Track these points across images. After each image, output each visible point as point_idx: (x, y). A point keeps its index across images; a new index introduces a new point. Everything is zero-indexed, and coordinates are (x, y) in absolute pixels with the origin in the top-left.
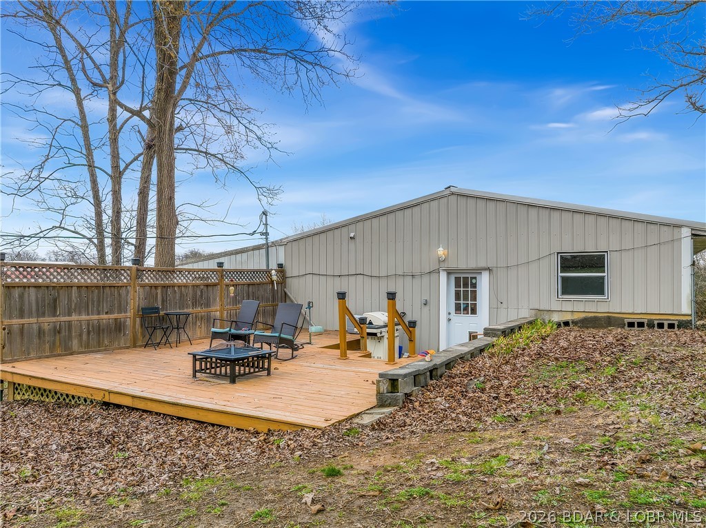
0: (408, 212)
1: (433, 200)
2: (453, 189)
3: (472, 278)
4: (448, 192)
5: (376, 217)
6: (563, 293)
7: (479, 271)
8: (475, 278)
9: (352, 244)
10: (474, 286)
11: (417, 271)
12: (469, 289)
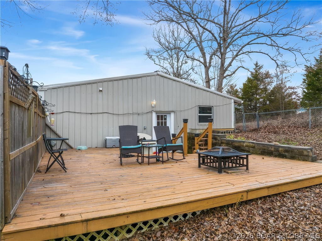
0: (135, 80)
1: (148, 76)
2: (158, 73)
3: (165, 116)
4: (156, 73)
5: (117, 80)
6: (199, 122)
7: (169, 113)
8: (166, 116)
9: (100, 95)
10: (165, 119)
11: (140, 112)
12: (164, 121)
